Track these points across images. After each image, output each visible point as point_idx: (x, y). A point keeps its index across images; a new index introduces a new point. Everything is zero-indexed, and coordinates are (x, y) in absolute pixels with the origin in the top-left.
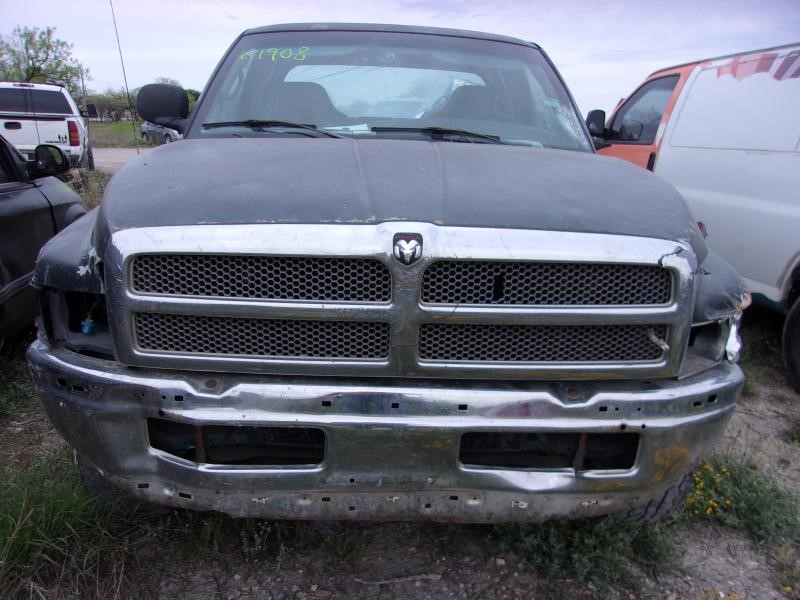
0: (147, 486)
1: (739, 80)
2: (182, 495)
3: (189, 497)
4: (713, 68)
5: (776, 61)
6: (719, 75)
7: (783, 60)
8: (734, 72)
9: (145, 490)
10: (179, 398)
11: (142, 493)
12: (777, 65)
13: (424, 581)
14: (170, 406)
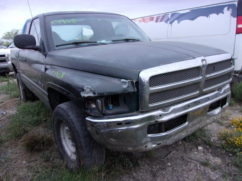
0: (147, 146)
1: (147, 23)
2: (158, 144)
3: (160, 144)
4: (137, 21)
5: (154, 18)
6: (140, 22)
7: (156, 18)
8: (144, 21)
9: (147, 147)
10: (160, 115)
11: (146, 149)
12: (155, 19)
13: (172, 154)
14: (159, 118)
